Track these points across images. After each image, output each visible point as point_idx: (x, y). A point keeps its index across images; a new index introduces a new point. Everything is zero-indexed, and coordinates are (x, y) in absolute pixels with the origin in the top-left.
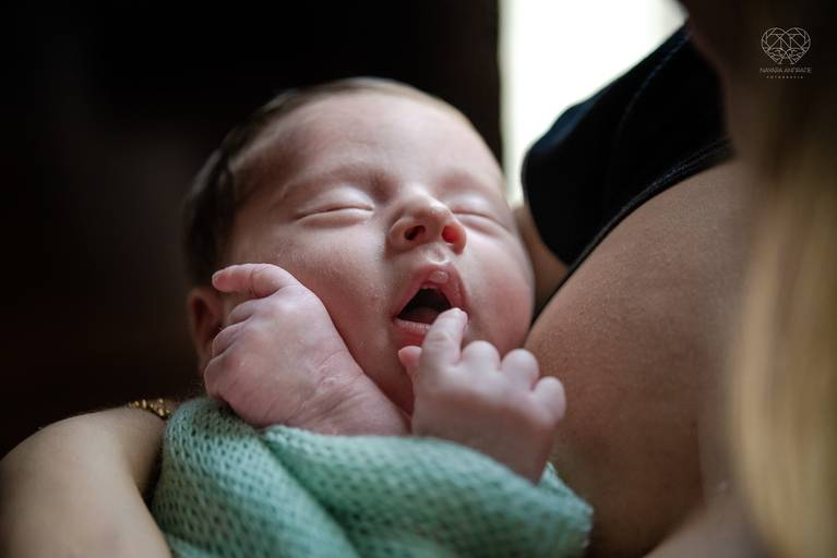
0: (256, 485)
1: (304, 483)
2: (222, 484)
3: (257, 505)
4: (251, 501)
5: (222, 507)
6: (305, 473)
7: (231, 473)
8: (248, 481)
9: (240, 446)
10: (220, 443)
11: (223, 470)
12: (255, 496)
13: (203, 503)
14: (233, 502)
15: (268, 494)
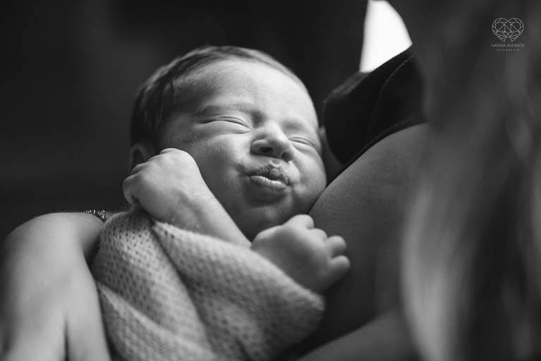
0: (142, 260)
1: (171, 261)
2: (124, 257)
3: (142, 271)
4: (139, 268)
5: (125, 270)
6: (173, 254)
7: (130, 252)
8: (138, 257)
9: (137, 237)
10: (127, 235)
11: (125, 249)
12: (141, 266)
13: (115, 267)
14: (130, 268)
15: (148, 265)
